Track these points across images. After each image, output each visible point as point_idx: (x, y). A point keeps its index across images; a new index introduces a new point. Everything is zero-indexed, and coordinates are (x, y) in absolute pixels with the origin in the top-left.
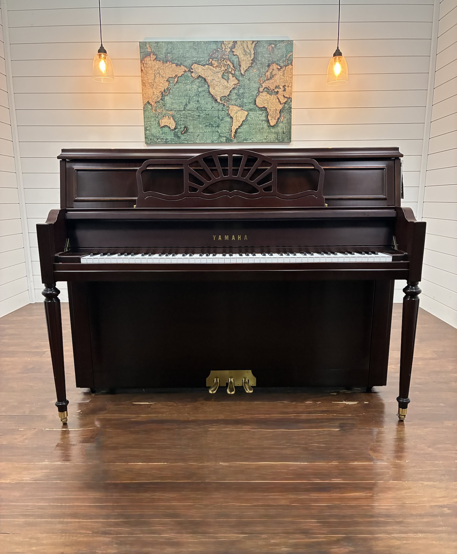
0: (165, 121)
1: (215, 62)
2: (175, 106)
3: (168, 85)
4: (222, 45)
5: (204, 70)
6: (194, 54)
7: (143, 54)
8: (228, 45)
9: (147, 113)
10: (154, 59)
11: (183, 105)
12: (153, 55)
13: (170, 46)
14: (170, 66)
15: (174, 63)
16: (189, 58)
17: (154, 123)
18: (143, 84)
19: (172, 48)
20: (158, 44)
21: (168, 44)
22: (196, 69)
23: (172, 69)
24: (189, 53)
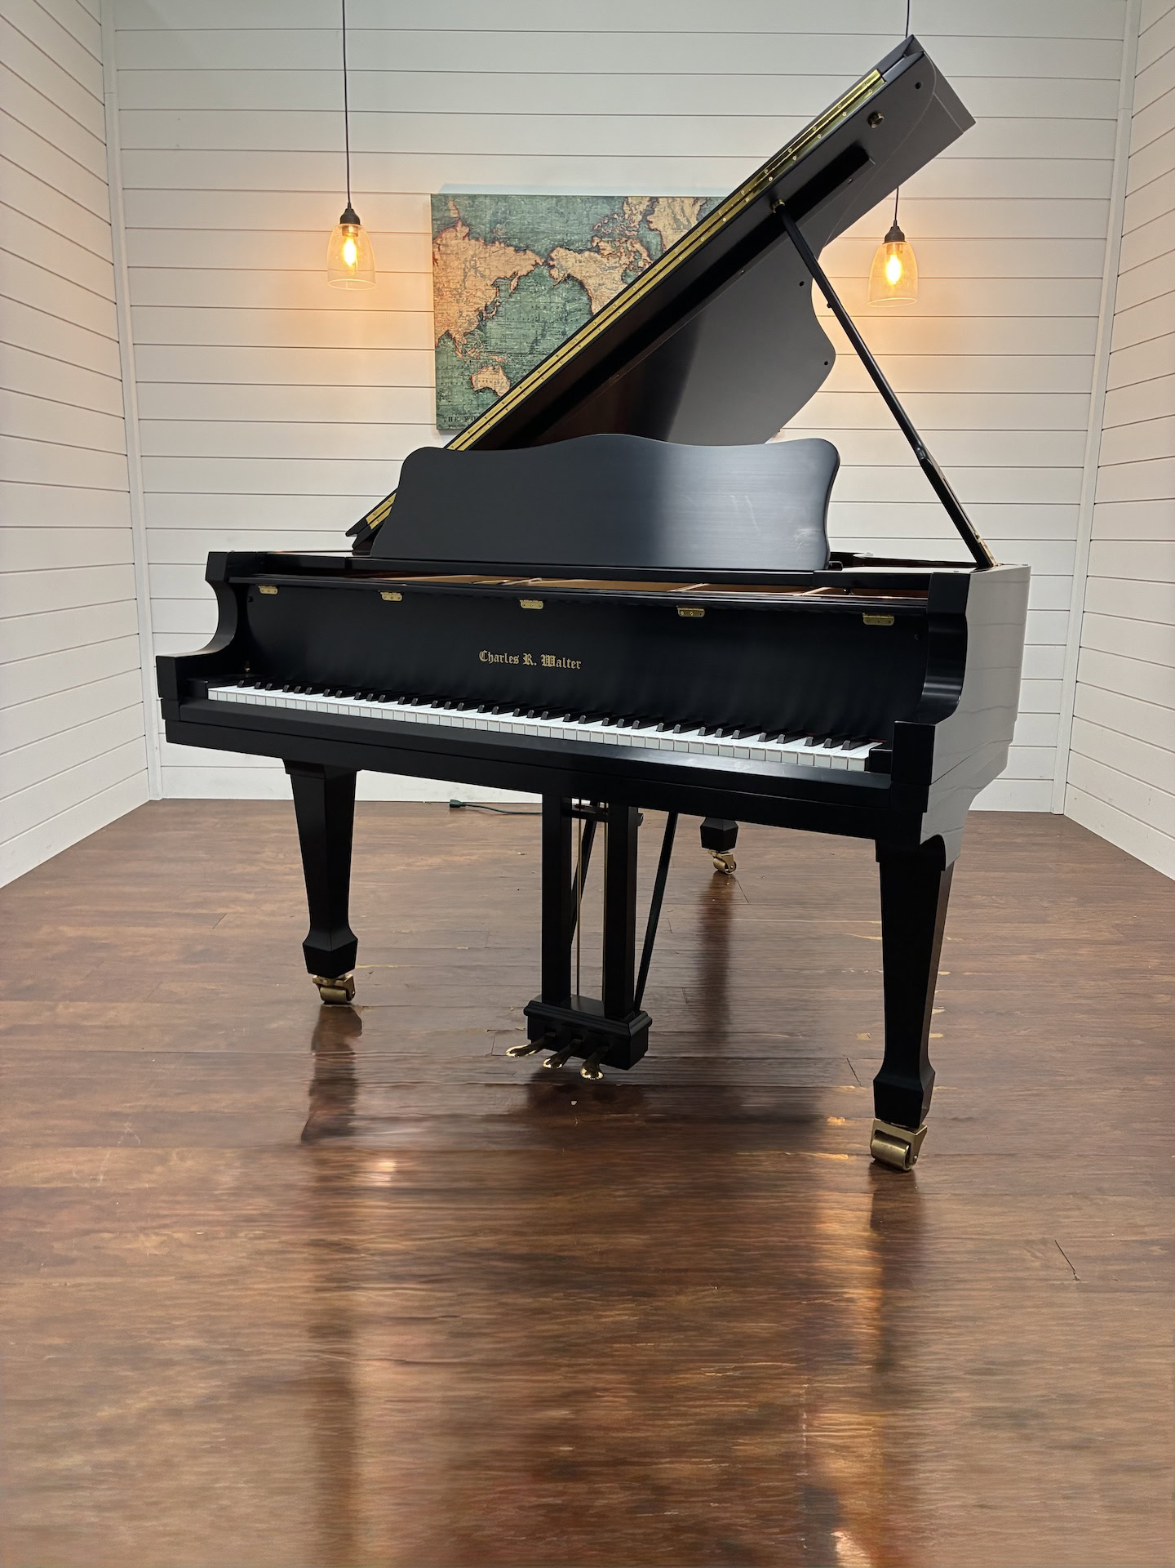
0: (484, 379)
1: (606, 244)
2: (511, 343)
3: (494, 296)
4: (623, 207)
5: (580, 262)
6: (558, 226)
7: (439, 222)
8: (637, 207)
9: (444, 358)
10: (464, 234)
11: (528, 340)
12: (463, 225)
13: (502, 206)
14: (501, 252)
15: (512, 246)
16: (545, 235)
17: (459, 381)
18: (438, 292)
19: (506, 210)
20: (474, 202)
21: (499, 201)
22: (561, 260)
23: (507, 259)
24: (545, 223)
